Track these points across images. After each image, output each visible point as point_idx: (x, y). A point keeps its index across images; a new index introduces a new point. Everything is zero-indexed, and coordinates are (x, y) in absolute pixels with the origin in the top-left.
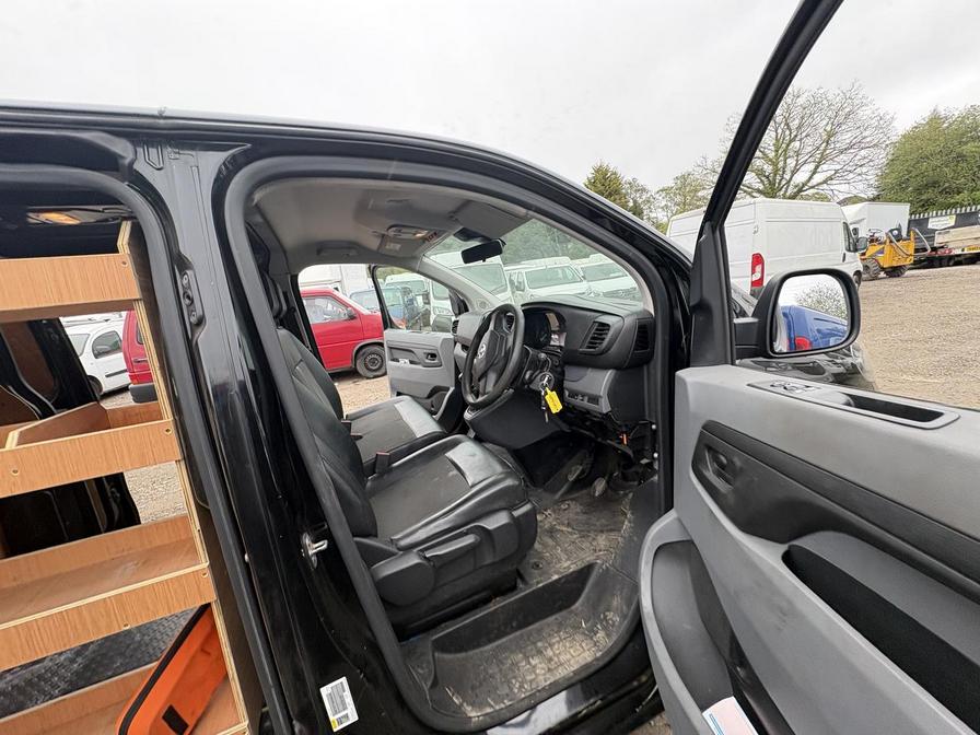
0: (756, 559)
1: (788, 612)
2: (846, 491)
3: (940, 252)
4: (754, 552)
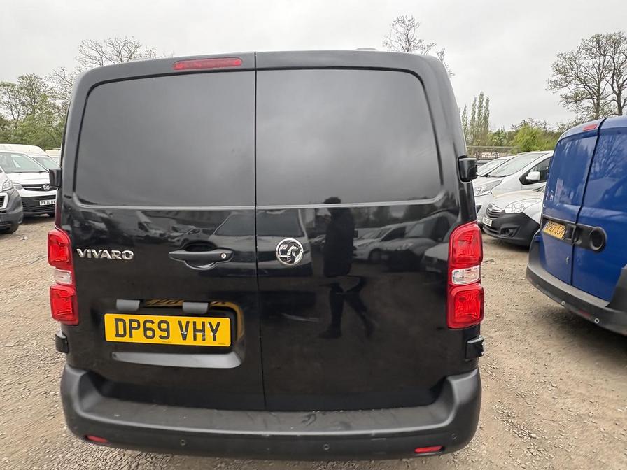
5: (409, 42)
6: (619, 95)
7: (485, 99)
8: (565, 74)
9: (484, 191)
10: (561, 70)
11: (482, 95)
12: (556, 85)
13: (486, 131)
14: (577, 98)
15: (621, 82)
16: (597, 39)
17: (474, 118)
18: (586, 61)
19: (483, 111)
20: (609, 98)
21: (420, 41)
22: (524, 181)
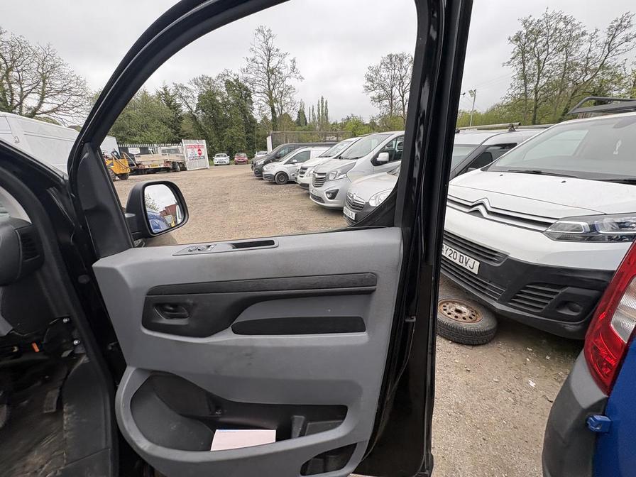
0: (224, 344)
1: (252, 352)
2: (258, 284)
3: (140, 166)
4: (220, 342)
5: (269, 50)
6: (403, 97)
7: (325, 101)
8: (372, 81)
9: (340, 175)
10: (370, 79)
11: (322, 98)
12: (368, 89)
13: (327, 123)
14: (380, 99)
15: (404, 88)
16: (390, 56)
17: (319, 114)
18: (384, 73)
19: (324, 109)
20: (398, 99)
21: (278, 50)
22: (375, 162)
